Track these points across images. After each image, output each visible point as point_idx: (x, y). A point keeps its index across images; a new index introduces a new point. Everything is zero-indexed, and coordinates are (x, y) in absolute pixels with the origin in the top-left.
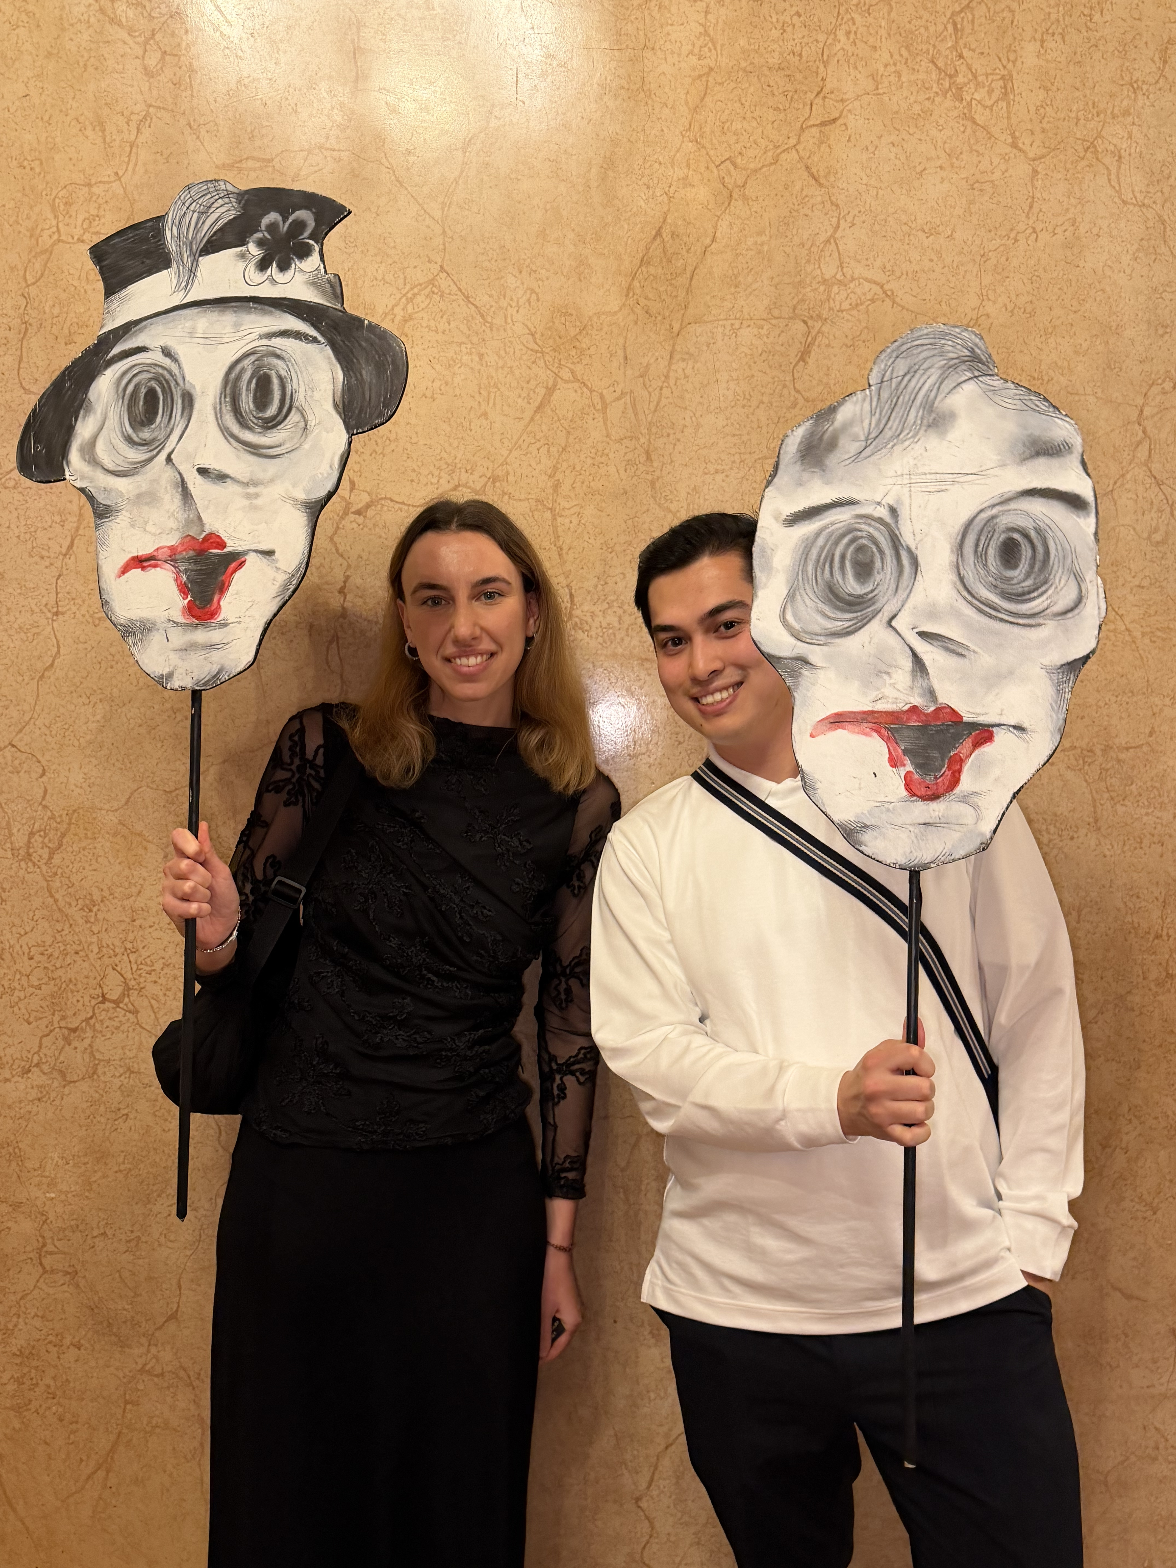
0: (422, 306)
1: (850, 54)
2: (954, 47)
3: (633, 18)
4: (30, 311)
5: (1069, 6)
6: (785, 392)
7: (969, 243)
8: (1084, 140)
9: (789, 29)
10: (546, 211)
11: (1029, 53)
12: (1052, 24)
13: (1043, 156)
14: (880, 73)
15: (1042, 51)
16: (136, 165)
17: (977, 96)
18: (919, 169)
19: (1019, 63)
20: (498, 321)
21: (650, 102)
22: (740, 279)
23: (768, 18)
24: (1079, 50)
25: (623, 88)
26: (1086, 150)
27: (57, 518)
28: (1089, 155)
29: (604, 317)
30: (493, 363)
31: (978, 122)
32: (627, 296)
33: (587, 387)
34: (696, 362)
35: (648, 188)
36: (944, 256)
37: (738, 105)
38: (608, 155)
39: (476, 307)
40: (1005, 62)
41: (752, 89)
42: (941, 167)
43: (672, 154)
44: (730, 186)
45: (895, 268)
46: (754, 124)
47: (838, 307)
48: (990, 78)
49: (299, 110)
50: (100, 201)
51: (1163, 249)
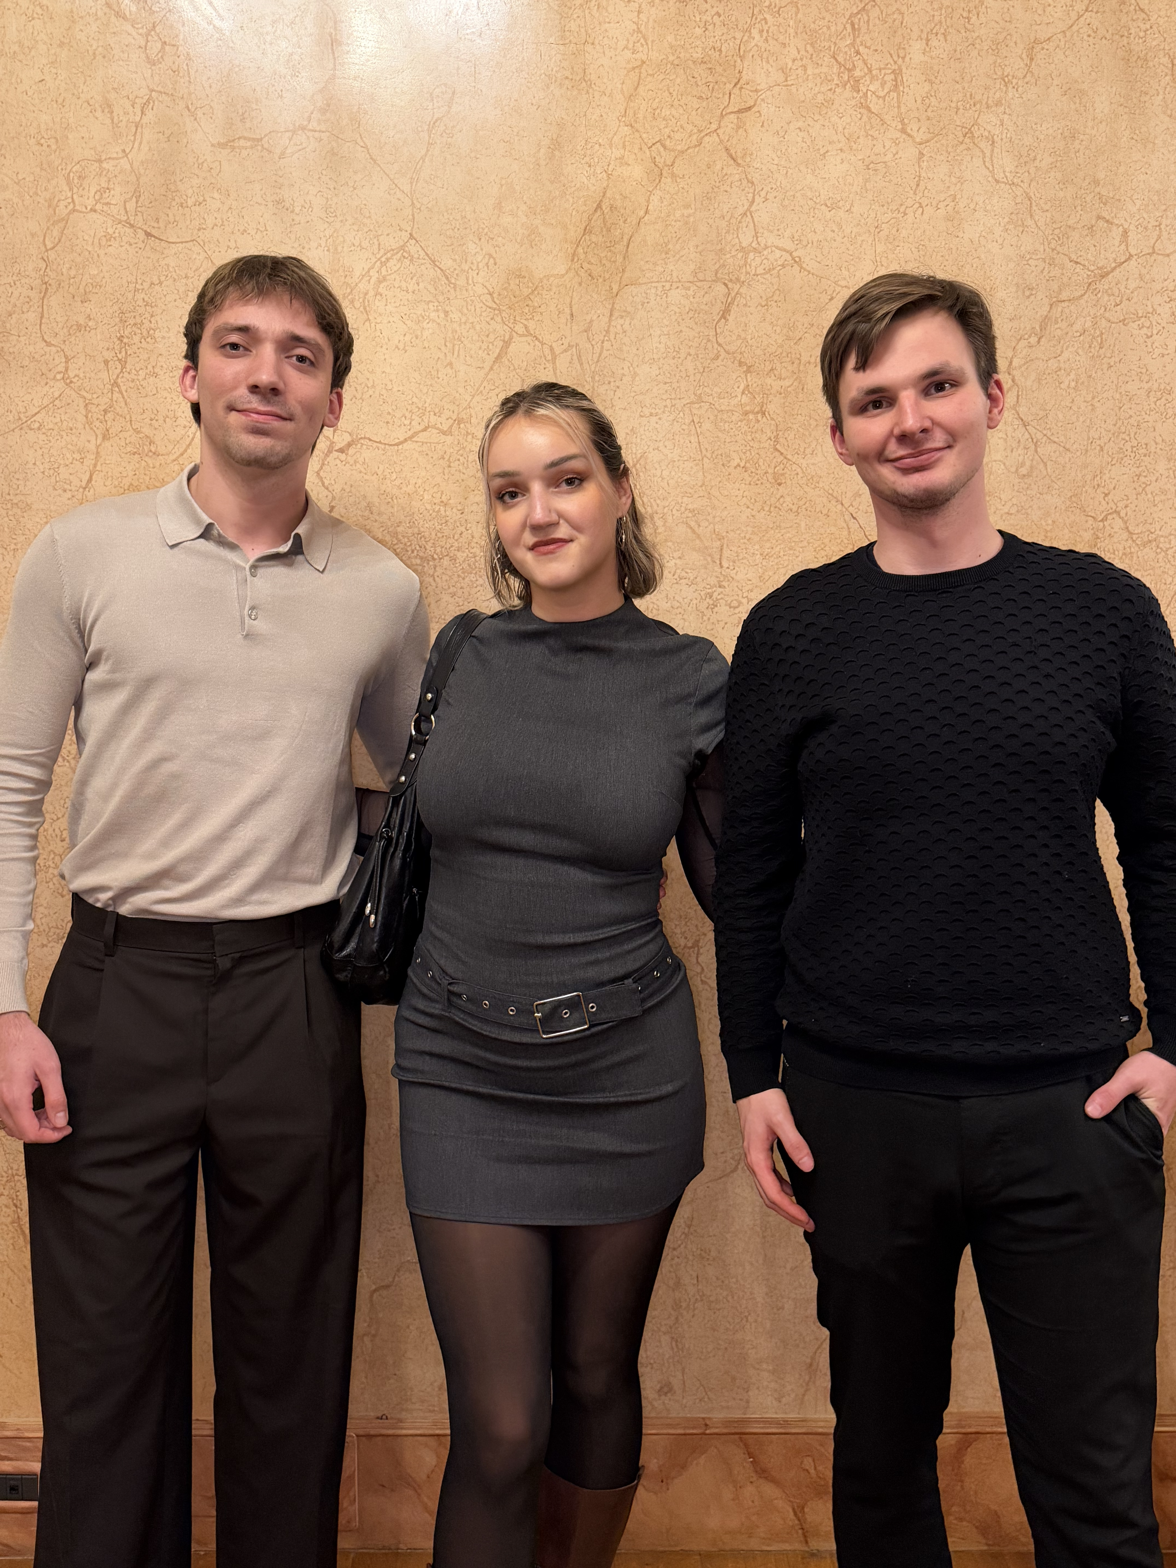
0: (395, 269)
1: (763, 50)
2: (853, 44)
3: (575, 16)
4: (50, 273)
5: (950, 10)
6: (709, 345)
7: (865, 216)
8: (963, 127)
9: (710, 28)
10: (502, 186)
11: (916, 50)
12: (936, 25)
13: (928, 141)
14: (789, 67)
15: (928, 49)
16: (141, 143)
17: (872, 88)
18: (822, 152)
19: (907, 59)
20: (461, 282)
21: (591, 91)
22: (670, 246)
23: (692, 17)
24: (959, 48)
25: (567, 78)
26: (965, 136)
27: (77, 456)
28: (967, 140)
29: (552, 279)
30: (457, 319)
31: (873, 110)
32: (573, 260)
33: (539, 341)
34: (632, 319)
35: (590, 166)
36: (844, 227)
37: (667, 94)
38: (555, 136)
39: (442, 270)
40: (896, 58)
41: (678, 81)
42: (841, 150)
43: (610, 136)
44: (660, 165)
45: (802, 238)
46: (681, 111)
47: (753, 272)
48: (883, 72)
49: (284, 95)
50: (110, 175)
51: (1029, 222)
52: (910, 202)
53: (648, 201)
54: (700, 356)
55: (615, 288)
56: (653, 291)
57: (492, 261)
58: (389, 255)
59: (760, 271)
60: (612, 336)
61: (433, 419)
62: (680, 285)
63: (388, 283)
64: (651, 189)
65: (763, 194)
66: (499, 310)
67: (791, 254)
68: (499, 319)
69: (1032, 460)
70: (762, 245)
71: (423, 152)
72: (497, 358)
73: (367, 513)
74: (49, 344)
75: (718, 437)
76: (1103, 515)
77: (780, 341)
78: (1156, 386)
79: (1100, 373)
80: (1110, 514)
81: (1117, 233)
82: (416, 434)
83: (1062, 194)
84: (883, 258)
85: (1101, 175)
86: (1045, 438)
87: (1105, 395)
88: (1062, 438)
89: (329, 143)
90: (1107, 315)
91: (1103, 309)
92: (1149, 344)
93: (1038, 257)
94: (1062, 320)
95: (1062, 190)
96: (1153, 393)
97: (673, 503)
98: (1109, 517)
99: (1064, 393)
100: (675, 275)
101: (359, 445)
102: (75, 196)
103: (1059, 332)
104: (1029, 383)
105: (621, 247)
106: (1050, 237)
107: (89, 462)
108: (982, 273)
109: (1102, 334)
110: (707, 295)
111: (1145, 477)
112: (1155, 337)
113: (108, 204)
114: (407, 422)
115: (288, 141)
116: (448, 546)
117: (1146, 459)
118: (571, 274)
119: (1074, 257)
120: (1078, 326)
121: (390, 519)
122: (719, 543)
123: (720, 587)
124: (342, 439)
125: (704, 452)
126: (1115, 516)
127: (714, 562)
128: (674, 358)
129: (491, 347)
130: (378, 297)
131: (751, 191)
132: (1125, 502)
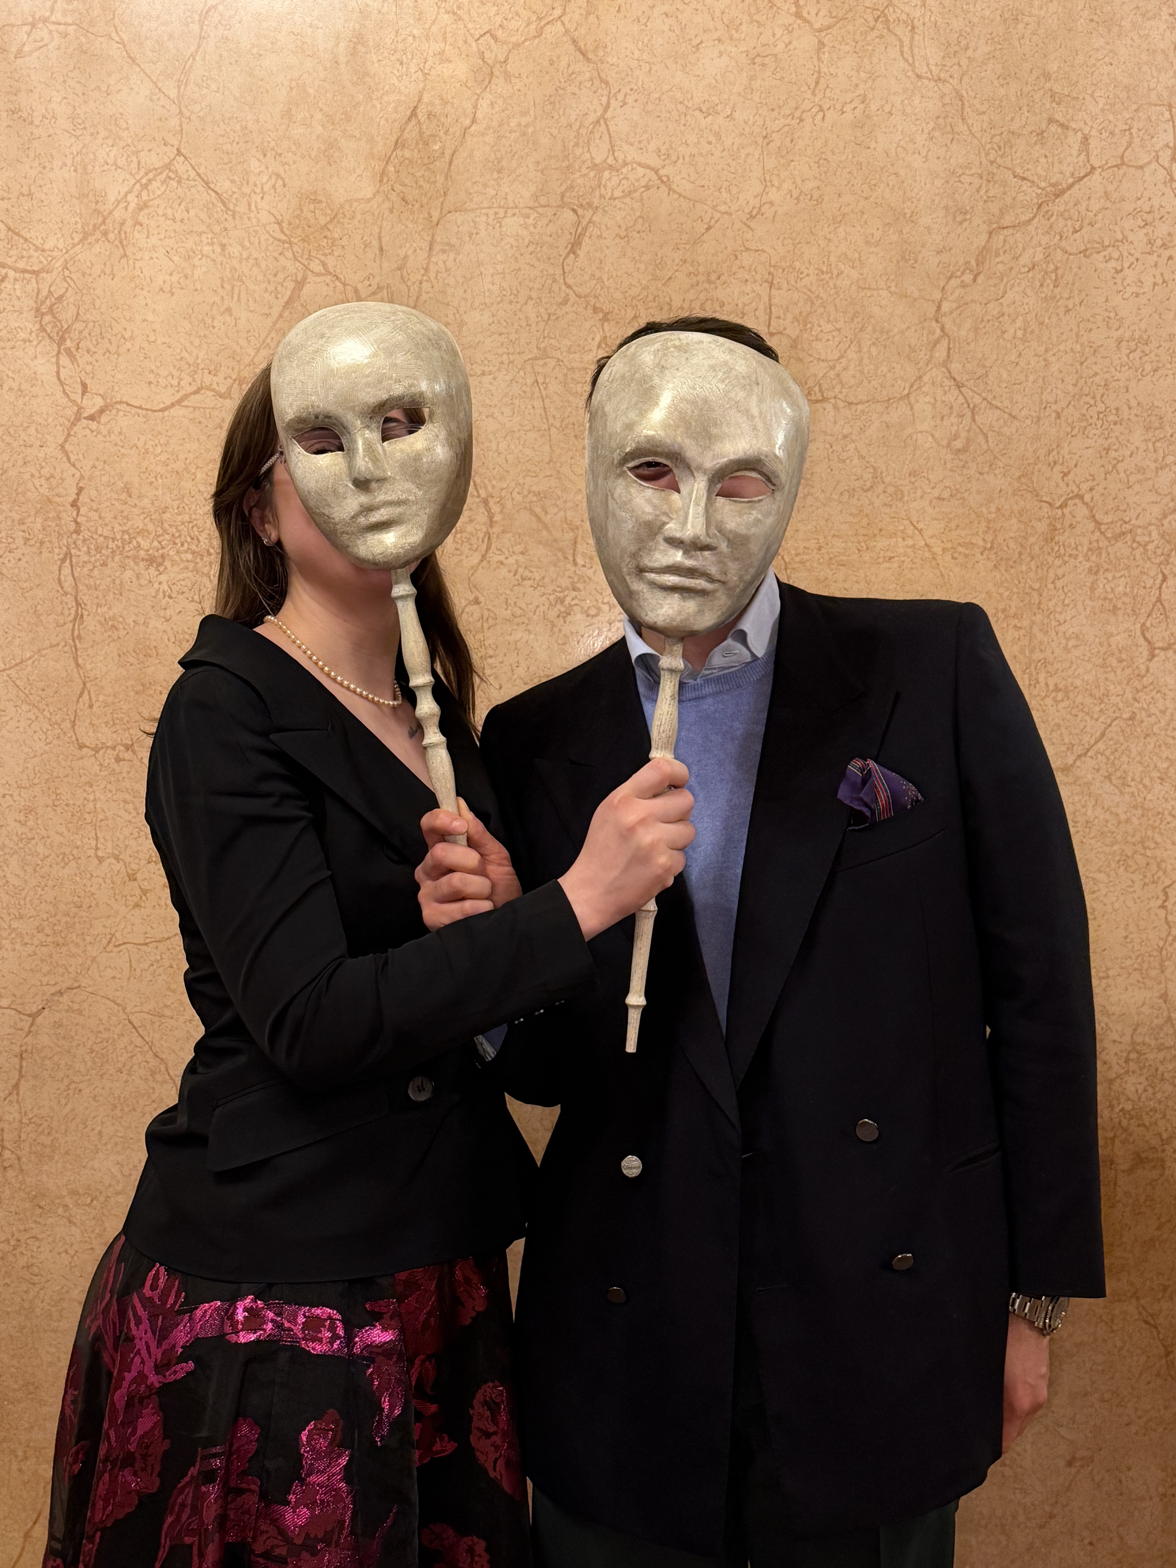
52: (807, 105)
53: (475, 107)
54: (544, 301)
55: (436, 215)
56: (484, 218)
57: (280, 182)
58: (151, 175)
59: (618, 193)
60: (432, 275)
61: (207, 379)
62: (517, 211)
63: (151, 210)
64: (478, 92)
65: (620, 97)
66: (290, 243)
67: (656, 172)
68: (289, 254)
69: (969, 431)
70: (620, 161)
71: (193, 48)
72: (287, 303)
73: (124, 496)
75: (568, 401)
76: (1063, 499)
77: (644, 282)
78: (1128, 335)
79: (1054, 319)
80: (1071, 498)
81: (1074, 140)
82: (186, 397)
83: (1002, 91)
84: (774, 177)
85: (1053, 67)
86: (985, 403)
87: (1062, 347)
88: (1007, 403)
89: (77, 38)
90: (1063, 244)
91: (1058, 237)
92: (1119, 281)
93: (973, 171)
94: (1005, 252)
95: (1002, 86)
96: (1124, 343)
97: (513, 484)
98: (1069, 502)
99: (1009, 346)
100: (510, 197)
101: (114, 412)
103: (1001, 268)
104: (963, 333)
105: (441, 165)
106: (989, 146)
108: (901, 193)
109: (1057, 268)
110: (551, 225)
111: (1116, 450)
112: (1126, 271)
114: (175, 382)
115: (25, 37)
117: (1116, 428)
118: (379, 198)
119: (1019, 171)
120: (1025, 259)
121: (153, 504)
122: (572, 534)
123: (574, 589)
124: (92, 404)
125: (551, 421)
126: (1077, 501)
127: (566, 558)
128: (511, 302)
129: (279, 288)
130: (138, 227)
131: (606, 92)
132: (1090, 483)
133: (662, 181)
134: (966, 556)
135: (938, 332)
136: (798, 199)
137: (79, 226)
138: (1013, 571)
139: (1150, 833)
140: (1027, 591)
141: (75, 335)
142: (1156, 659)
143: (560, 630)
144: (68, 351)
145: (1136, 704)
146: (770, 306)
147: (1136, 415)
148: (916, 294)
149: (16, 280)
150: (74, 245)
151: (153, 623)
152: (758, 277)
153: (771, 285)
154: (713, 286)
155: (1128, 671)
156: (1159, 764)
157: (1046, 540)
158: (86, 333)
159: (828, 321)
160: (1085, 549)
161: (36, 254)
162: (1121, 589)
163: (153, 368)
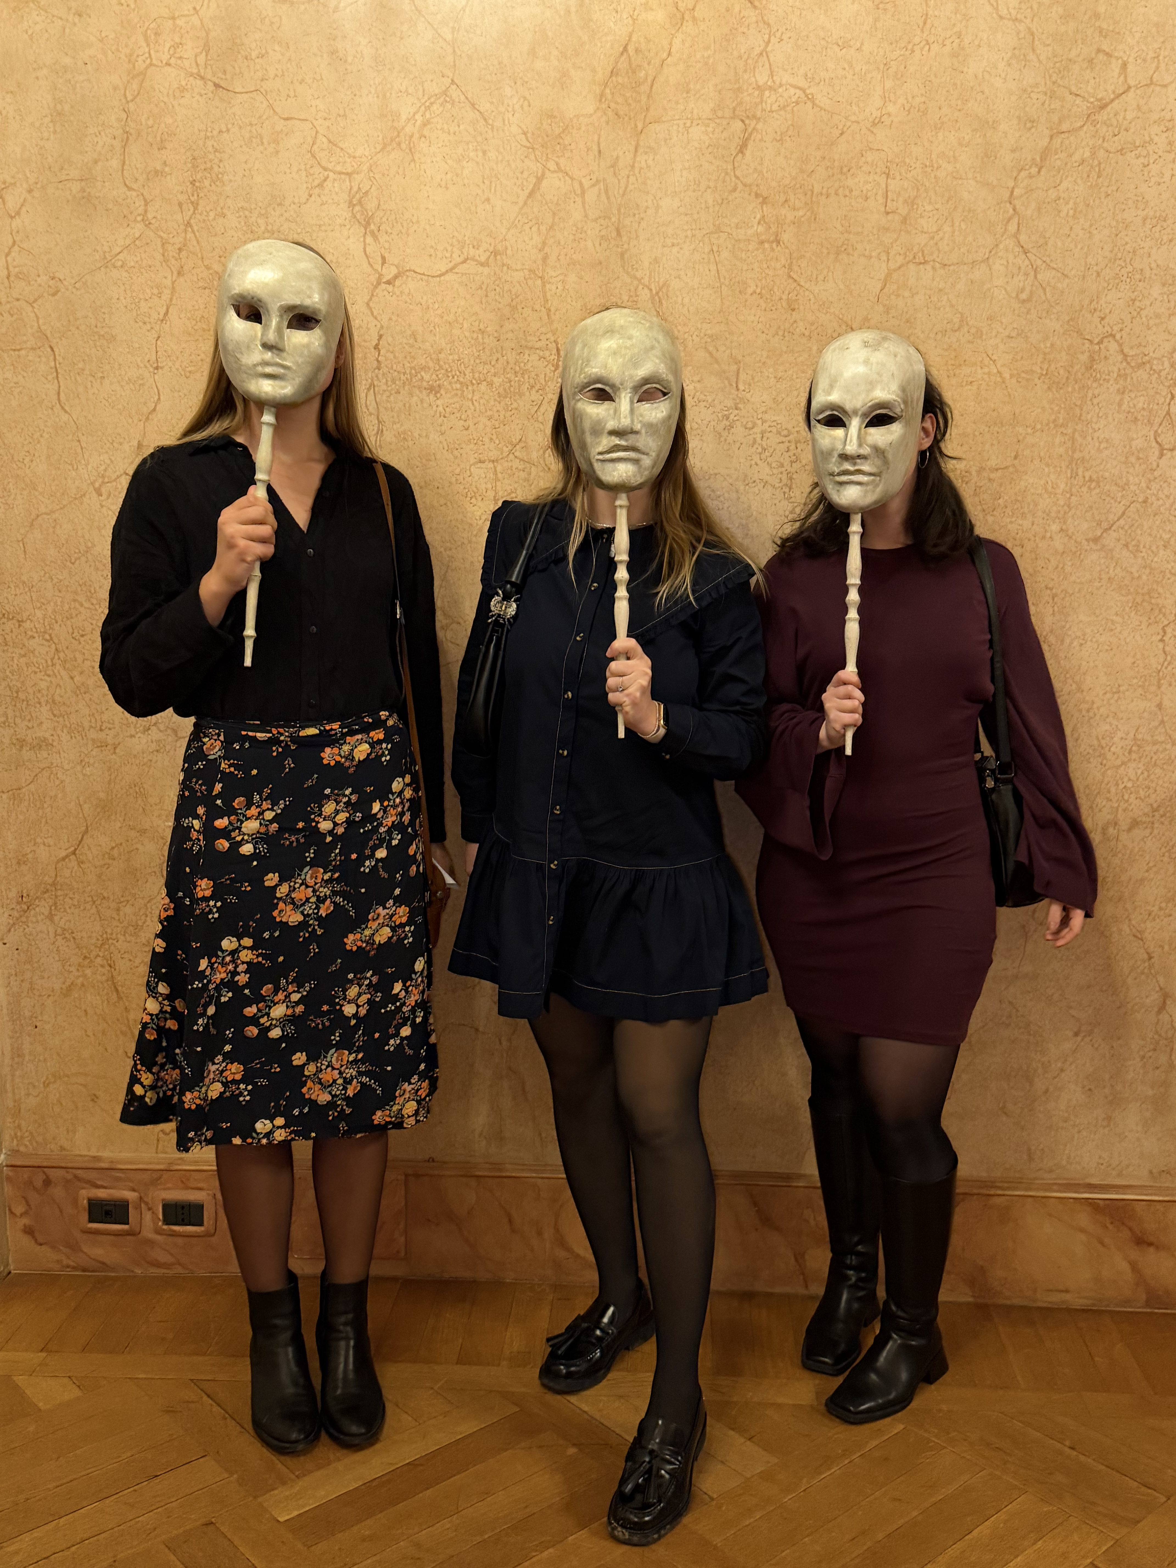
52: (917, 40)
53: (671, 44)
54: (719, 189)
55: (640, 126)
56: (675, 127)
57: (526, 103)
58: (432, 100)
59: (775, 107)
60: (637, 171)
61: (472, 251)
62: (700, 122)
63: (432, 125)
64: (673, 32)
65: (778, 35)
66: (533, 149)
67: (804, 91)
68: (533, 157)
69: (1032, 286)
70: (778, 83)
72: (531, 194)
73: (412, 341)
74: (130, 189)
75: (735, 265)
76: (1100, 337)
77: (793, 174)
78: (1151, 214)
79: (1097, 202)
80: (1106, 337)
81: (1116, 66)
82: (456, 266)
83: (1063, 29)
84: (892, 95)
85: (1101, 10)
86: (1044, 265)
87: (1102, 223)
88: (1060, 265)
90: (1105, 145)
91: (1101, 140)
92: (1146, 173)
93: (1040, 90)
94: (1062, 151)
95: (1064, 24)
96: (1149, 220)
97: (693, 330)
98: (1106, 340)
99: (1063, 221)
100: (695, 111)
101: (405, 278)
102: (152, 52)
103: (1058, 163)
104: (1029, 212)
105: (645, 88)
106: (1052, 70)
107: (166, 296)
108: (986, 106)
109: (1100, 164)
110: (725, 132)
111: (1140, 301)
112: (1151, 166)
113: (180, 58)
114: (448, 255)
116: (485, 372)
117: (1141, 284)
118: (599, 114)
119: (1074, 89)
120: (1077, 157)
121: (432, 346)
122: (735, 366)
123: (736, 409)
124: (389, 272)
125: (722, 280)
126: (1110, 339)
127: (731, 385)
128: (694, 191)
129: (525, 183)
130: (423, 139)
131: (768, 31)
132: (1120, 326)
133: (808, 99)
134: (1027, 380)
135: (1011, 211)
136: (909, 111)
137: (380, 138)
138: (1062, 391)
139: (1155, 586)
140: (1073, 406)
141: (377, 220)
142: (1164, 458)
143: (726, 440)
144: (373, 233)
145: (1148, 491)
146: (887, 192)
147: (1156, 275)
148: (995, 182)
149: (334, 180)
150: (377, 153)
151: (431, 436)
152: (878, 170)
153: (888, 175)
154: (844, 177)
155: (1144, 467)
156: (1164, 535)
157: (1087, 368)
158: (384, 219)
159: (930, 203)
160: (1115, 375)
161: (348, 160)
162: (1140, 405)
163: (433, 244)
